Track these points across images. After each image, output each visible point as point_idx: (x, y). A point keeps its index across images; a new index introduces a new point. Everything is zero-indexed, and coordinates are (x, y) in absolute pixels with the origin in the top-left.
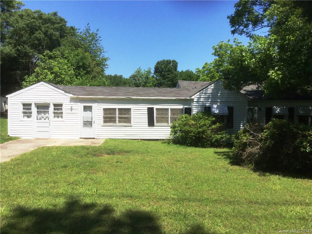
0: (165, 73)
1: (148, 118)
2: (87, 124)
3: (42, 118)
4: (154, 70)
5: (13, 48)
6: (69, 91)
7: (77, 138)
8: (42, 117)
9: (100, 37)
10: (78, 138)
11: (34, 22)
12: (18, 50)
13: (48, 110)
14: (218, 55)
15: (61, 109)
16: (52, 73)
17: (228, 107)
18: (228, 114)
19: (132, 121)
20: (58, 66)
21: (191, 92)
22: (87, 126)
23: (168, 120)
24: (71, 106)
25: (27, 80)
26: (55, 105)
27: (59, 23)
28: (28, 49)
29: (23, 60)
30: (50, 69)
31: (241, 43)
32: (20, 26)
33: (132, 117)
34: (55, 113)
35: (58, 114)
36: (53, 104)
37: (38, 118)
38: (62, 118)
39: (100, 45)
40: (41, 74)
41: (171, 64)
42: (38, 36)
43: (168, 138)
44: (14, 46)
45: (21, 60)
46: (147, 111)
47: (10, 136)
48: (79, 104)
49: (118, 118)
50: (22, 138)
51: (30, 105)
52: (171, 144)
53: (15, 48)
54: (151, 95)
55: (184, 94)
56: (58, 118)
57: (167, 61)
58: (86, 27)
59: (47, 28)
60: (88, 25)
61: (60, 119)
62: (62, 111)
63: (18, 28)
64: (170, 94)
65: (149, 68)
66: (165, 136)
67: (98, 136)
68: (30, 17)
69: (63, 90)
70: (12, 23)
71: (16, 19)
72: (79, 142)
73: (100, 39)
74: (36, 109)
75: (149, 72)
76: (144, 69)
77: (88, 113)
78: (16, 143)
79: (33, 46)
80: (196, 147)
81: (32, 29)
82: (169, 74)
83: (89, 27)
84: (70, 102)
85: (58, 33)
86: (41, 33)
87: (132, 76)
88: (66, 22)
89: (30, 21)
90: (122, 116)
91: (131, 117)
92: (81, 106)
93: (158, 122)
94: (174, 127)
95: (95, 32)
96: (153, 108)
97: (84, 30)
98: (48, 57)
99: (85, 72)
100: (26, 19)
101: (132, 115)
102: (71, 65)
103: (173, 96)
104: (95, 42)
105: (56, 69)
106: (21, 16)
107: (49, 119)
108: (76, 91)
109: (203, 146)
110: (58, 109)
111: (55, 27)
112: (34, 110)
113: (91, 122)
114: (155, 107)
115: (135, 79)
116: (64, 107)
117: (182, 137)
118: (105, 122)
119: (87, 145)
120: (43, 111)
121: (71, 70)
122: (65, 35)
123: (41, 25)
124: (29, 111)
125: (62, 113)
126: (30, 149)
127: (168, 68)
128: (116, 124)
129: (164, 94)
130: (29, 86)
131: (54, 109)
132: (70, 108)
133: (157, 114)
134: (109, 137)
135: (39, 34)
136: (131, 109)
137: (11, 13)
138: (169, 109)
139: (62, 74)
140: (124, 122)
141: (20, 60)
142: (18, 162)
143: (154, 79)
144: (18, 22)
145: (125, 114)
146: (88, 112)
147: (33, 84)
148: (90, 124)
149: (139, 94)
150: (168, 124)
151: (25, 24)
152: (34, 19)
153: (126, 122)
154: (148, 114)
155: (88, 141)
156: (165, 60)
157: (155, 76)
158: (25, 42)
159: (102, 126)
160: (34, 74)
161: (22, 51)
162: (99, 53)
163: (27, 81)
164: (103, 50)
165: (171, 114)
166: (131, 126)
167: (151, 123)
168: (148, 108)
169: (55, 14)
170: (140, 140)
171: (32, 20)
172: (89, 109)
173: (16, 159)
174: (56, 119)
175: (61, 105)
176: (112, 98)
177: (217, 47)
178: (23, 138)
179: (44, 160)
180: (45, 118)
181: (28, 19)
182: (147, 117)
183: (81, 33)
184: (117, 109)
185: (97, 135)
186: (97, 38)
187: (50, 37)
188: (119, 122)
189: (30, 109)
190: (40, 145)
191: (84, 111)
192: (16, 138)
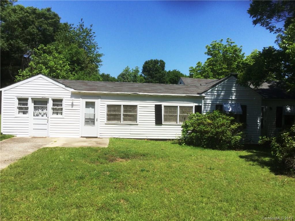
0: (153, 73)
1: (156, 116)
2: (89, 122)
3: (40, 115)
4: (142, 69)
5: (5, 43)
6: (69, 85)
7: (77, 137)
8: (39, 113)
9: (94, 33)
10: (79, 137)
11: (27, 16)
12: (10, 44)
13: (47, 105)
14: (211, 55)
15: (61, 105)
16: (46, 68)
17: (241, 106)
18: (241, 113)
19: (138, 119)
20: (53, 61)
21: (200, 89)
22: (89, 124)
23: (177, 119)
24: (71, 101)
25: (21, 74)
26: (54, 100)
27: (52, 18)
28: (21, 44)
29: (16, 54)
30: (45, 64)
31: (234, 43)
32: (13, 19)
33: (138, 114)
34: (53, 109)
35: (58, 110)
36: (52, 99)
37: (35, 115)
38: (61, 114)
39: (95, 41)
40: (35, 69)
41: (158, 64)
42: (32, 31)
43: (179, 138)
44: (6, 41)
45: (14, 55)
46: (154, 108)
47: (3, 133)
48: (81, 99)
49: (123, 115)
50: (16, 136)
51: (27, 100)
52: (183, 145)
53: (7, 42)
54: (158, 92)
55: (193, 91)
56: (57, 114)
57: (155, 61)
58: (80, 23)
59: (41, 23)
60: (82, 20)
61: (59, 116)
62: (61, 107)
63: (11, 21)
64: (179, 91)
65: (137, 67)
66: (175, 136)
67: (101, 135)
68: (24, 11)
69: (63, 84)
70: (4, 16)
71: (9, 13)
72: (82, 141)
73: (95, 35)
74: (33, 104)
75: (137, 71)
76: (132, 68)
77: (90, 110)
78: (11, 143)
79: (26, 41)
80: (213, 149)
81: (25, 23)
82: (157, 74)
83: (83, 23)
84: (71, 98)
85: (51, 28)
86: (35, 27)
87: (121, 74)
88: (59, 18)
89: (23, 15)
90: (128, 113)
91: (136, 115)
92: (82, 102)
93: (166, 120)
94: (186, 126)
95: (89, 28)
96: (161, 105)
97: (78, 26)
98: (42, 51)
99: (80, 67)
100: (19, 13)
101: (138, 112)
102: (66, 60)
103: (182, 93)
104: (89, 38)
105: (52, 63)
106: (14, 11)
107: (48, 116)
108: (76, 86)
109: (221, 148)
110: (57, 105)
111: (49, 22)
112: (31, 105)
113: (93, 119)
114: (164, 104)
115: (124, 78)
116: (64, 103)
117: (197, 137)
118: (109, 119)
119: (92, 145)
120: (40, 107)
121: (67, 65)
122: (59, 30)
123: (34, 20)
124: (25, 106)
125: (62, 109)
126: (29, 150)
127: (156, 68)
128: (121, 122)
129: (172, 91)
130: (23, 80)
131: (54, 105)
132: (71, 104)
133: (165, 112)
134: (113, 137)
135: (32, 29)
136: (137, 106)
137: (3, 7)
138: (178, 106)
139: (57, 69)
140: (129, 121)
141: (12, 55)
142: (20, 170)
143: (142, 77)
144: (10, 16)
145: (130, 111)
146: (91, 108)
147: (27, 78)
148: (92, 122)
149: (146, 90)
150: (177, 123)
151: (18, 18)
152: (27, 13)
153: (131, 120)
154: (155, 112)
155: (91, 141)
156: (153, 60)
157: (143, 75)
158: (17, 37)
159: (106, 124)
160: (28, 69)
161: (14, 45)
162: (93, 49)
163: (20, 76)
164: (97, 46)
165: (180, 113)
166: (137, 125)
167: (158, 121)
168: (156, 106)
169: (49, 10)
170: (146, 140)
171: (26, 14)
172: (92, 105)
173: (16, 166)
174: (55, 116)
175: (61, 101)
176: (117, 94)
177: (211, 46)
178: (18, 136)
179: (51, 167)
180: (42, 114)
181: (22, 13)
182: (154, 115)
183: (74, 29)
184: (122, 106)
185: (100, 133)
186: (91, 33)
187: (43, 32)
188: (124, 120)
189: (27, 104)
190: (39, 145)
191: (86, 108)
192: (10, 137)
